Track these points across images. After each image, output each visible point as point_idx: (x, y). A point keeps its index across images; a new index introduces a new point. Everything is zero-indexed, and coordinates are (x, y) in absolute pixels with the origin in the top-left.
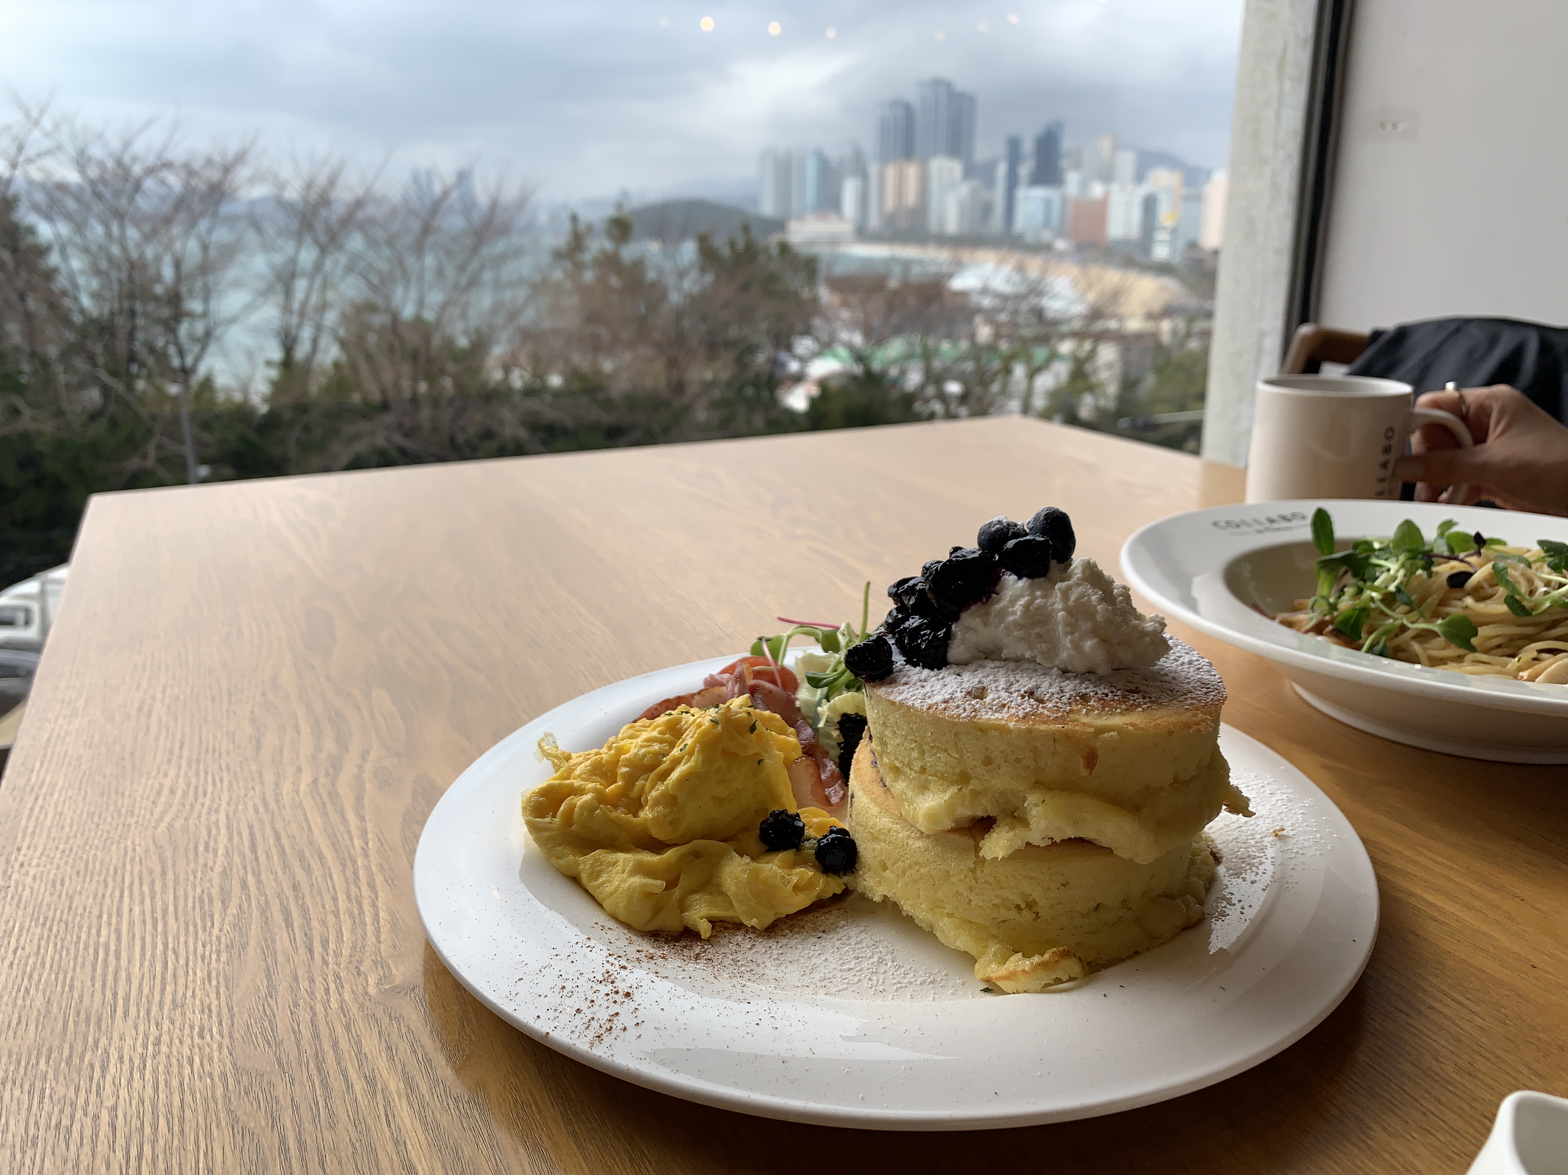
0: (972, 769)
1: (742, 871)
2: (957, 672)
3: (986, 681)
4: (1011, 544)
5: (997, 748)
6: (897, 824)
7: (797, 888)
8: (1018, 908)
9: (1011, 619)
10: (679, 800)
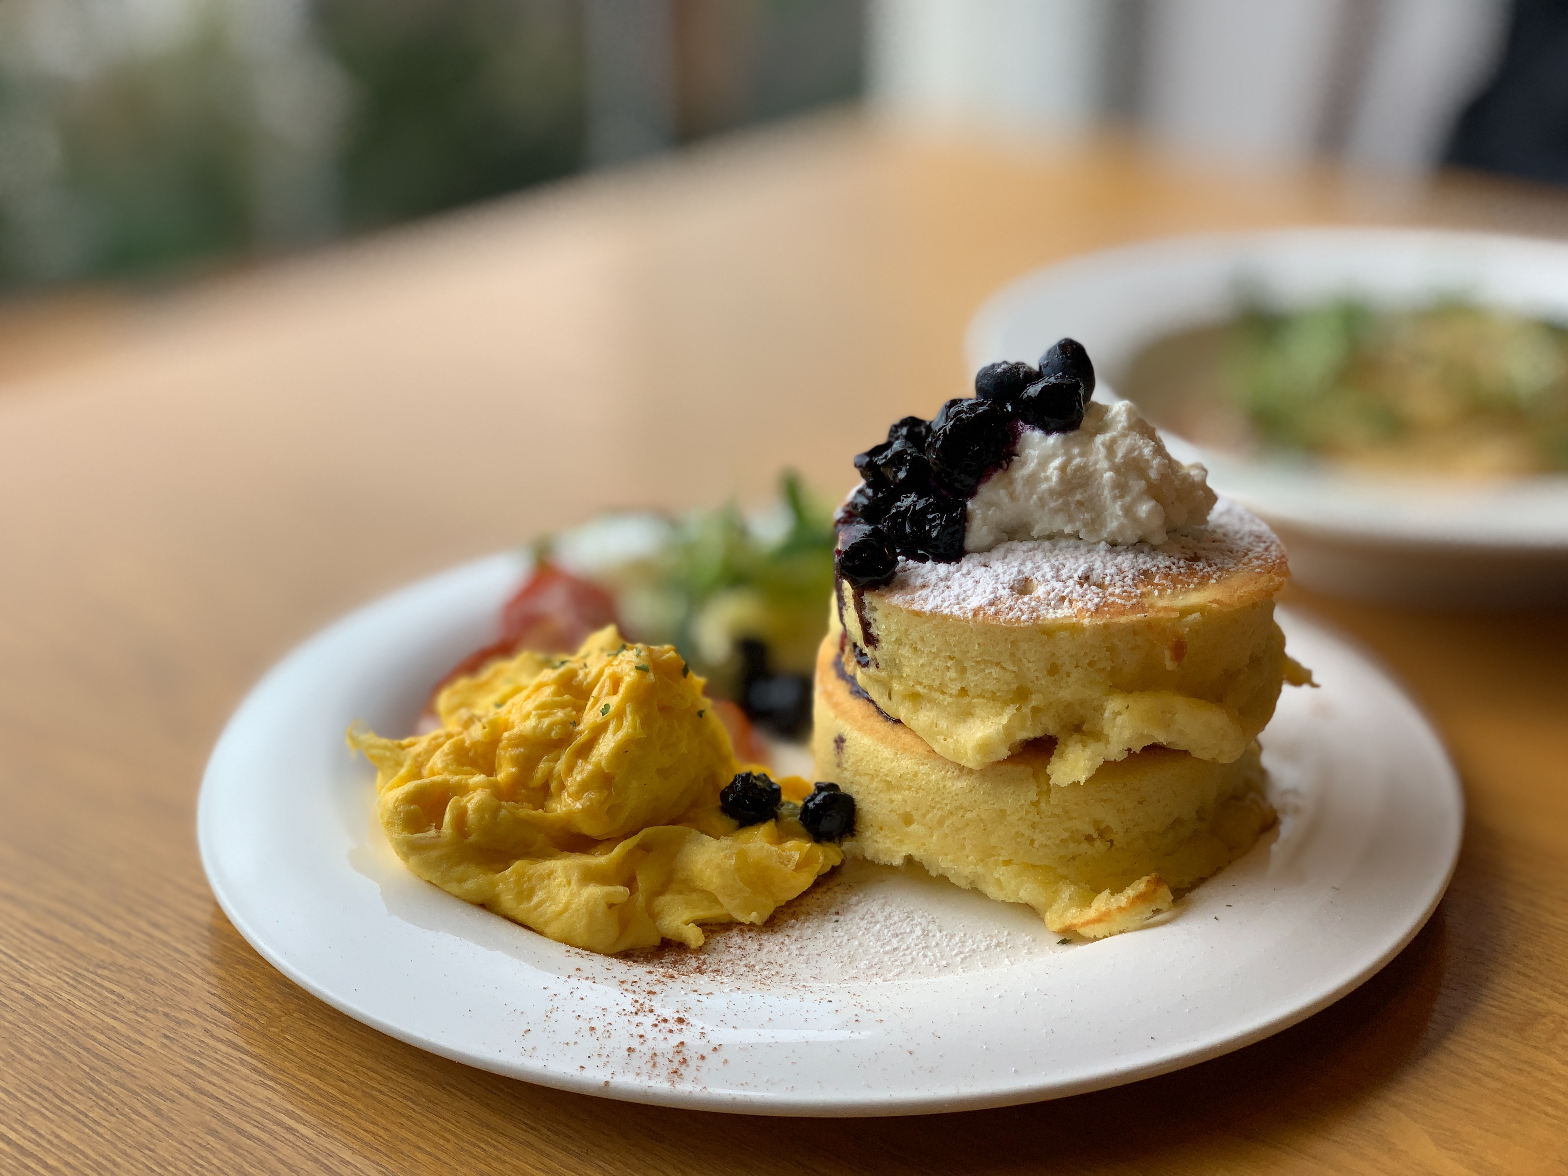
1: (723, 856)
3: (1025, 569)
4: (1032, 392)
5: (1067, 652)
6: (923, 764)
7: (798, 866)
8: (1089, 839)
9: (1044, 486)
10: (616, 779)
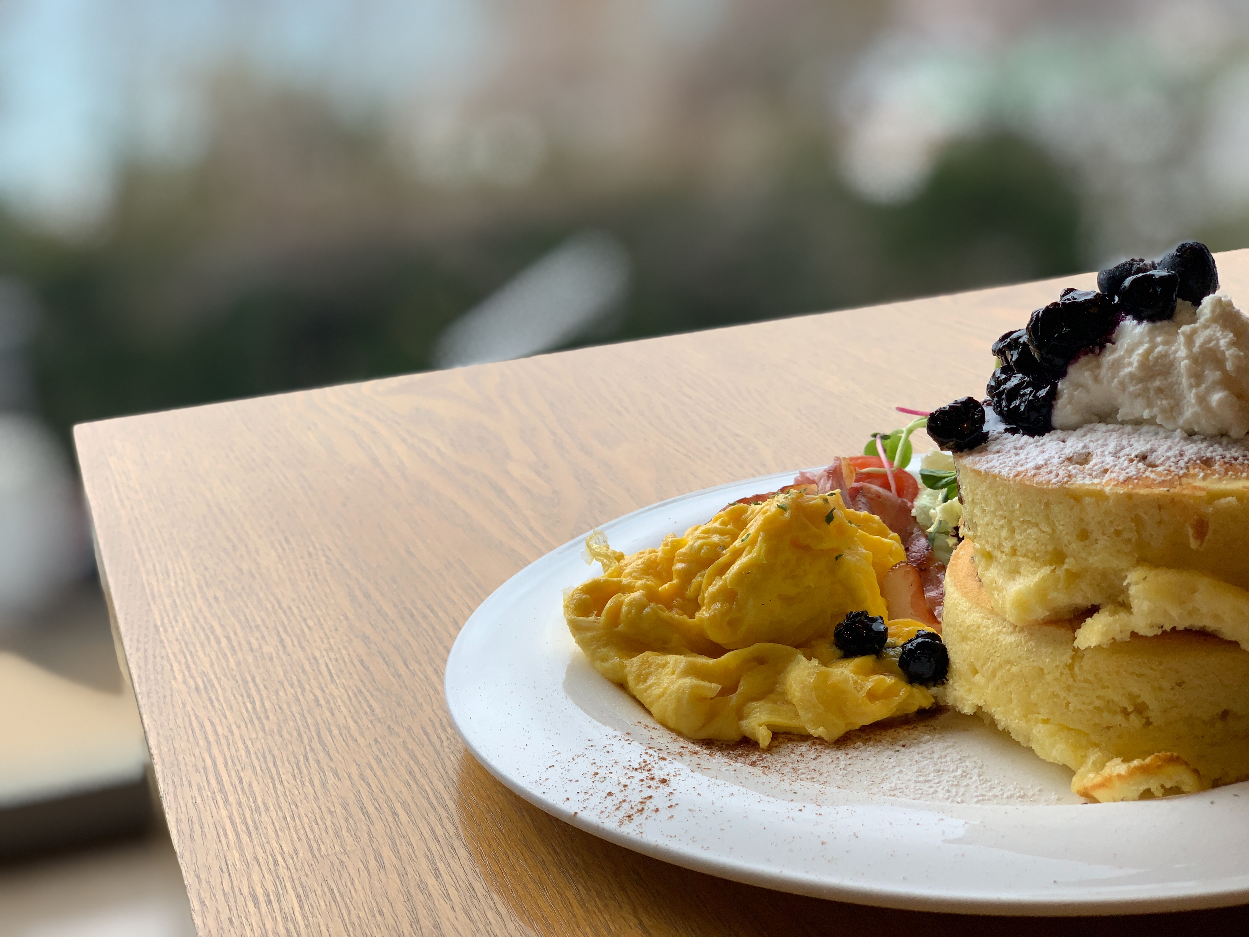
0: (1066, 546)
1: (808, 675)
2: (1061, 438)
3: (1092, 446)
4: (1128, 281)
5: (1093, 518)
6: (988, 619)
7: (872, 696)
8: (1125, 713)
9: (1128, 370)
10: (739, 596)
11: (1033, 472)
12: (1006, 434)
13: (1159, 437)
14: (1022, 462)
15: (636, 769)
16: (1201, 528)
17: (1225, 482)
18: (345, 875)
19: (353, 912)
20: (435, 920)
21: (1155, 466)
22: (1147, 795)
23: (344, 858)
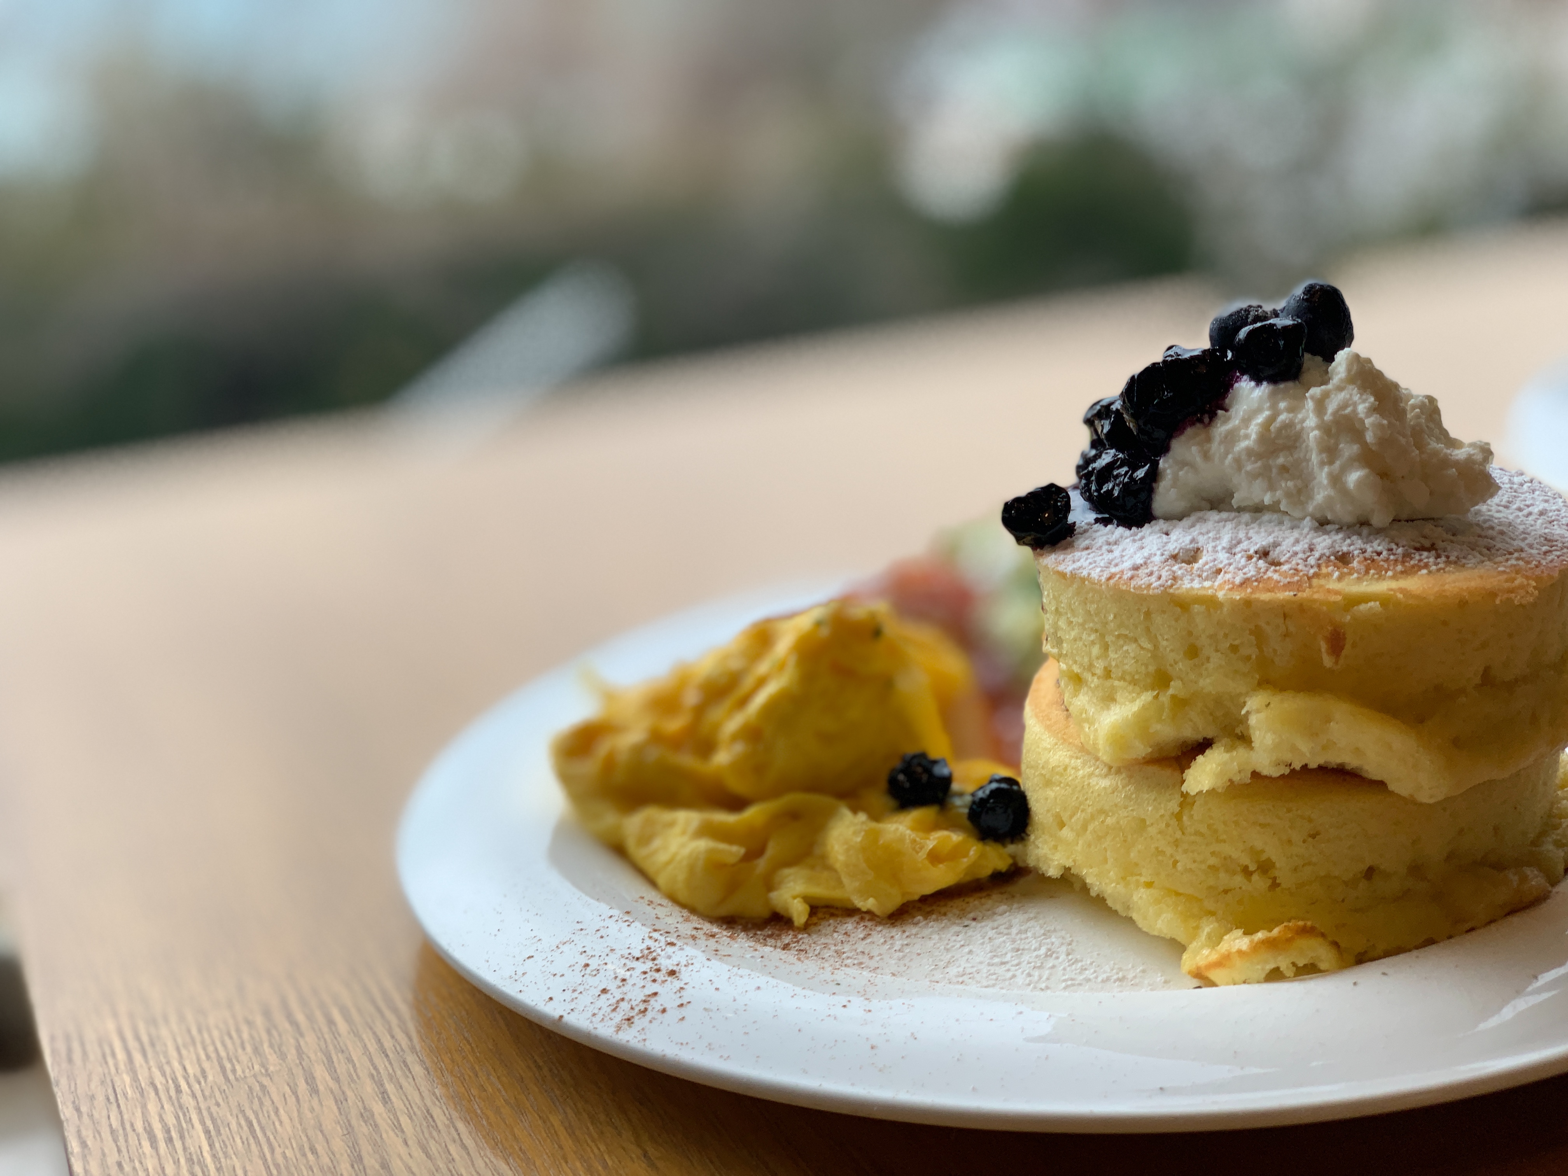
0: (1171, 665)
1: (854, 833)
2: (1164, 530)
3: (1202, 540)
4: (1243, 333)
5: (1204, 630)
6: (1077, 758)
7: (935, 857)
8: (1247, 872)
9: (1244, 444)
10: (766, 735)
11: (1130, 574)
12: (1097, 525)
13: (1284, 528)
14: (1116, 561)
15: (638, 959)
16: (1336, 642)
17: (1365, 583)
18: (267, 1102)
19: (278, 1151)
20: (382, 1157)
21: (1279, 564)
22: (1275, 975)
23: (266, 1081)
